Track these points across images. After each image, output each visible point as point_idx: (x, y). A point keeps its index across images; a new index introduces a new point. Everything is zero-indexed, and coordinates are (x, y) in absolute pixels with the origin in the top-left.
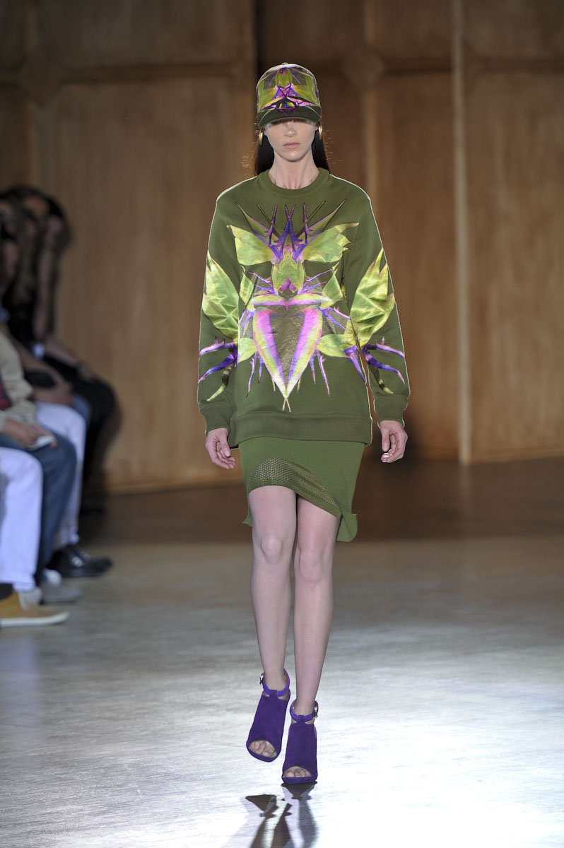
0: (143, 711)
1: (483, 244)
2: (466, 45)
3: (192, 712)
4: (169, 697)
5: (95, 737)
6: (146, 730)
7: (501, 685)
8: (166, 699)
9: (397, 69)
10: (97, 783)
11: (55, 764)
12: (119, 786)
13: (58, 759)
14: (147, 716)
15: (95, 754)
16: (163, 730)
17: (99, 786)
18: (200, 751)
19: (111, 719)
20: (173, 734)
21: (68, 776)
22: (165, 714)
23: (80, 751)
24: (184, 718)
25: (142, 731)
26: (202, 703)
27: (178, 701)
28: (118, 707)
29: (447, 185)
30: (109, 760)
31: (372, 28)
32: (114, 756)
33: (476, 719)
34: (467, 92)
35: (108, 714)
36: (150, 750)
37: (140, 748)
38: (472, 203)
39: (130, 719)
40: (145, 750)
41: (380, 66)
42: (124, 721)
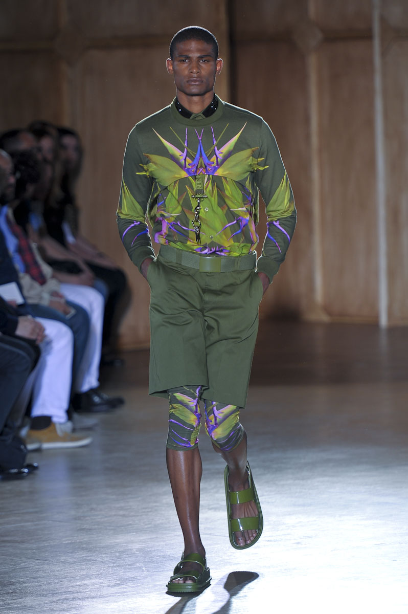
0: (147, 510)
2: (383, 19)
5: (112, 529)
6: (149, 524)
8: (164, 501)
9: (332, 37)
10: (113, 563)
11: (83, 549)
12: (129, 565)
13: (84, 546)
14: (150, 514)
15: (112, 541)
16: (162, 524)
17: (115, 565)
19: (124, 516)
20: (169, 527)
21: (93, 558)
22: (163, 512)
23: (101, 539)
25: (146, 525)
28: (129, 507)
29: (370, 123)
30: (122, 546)
31: (313, 7)
32: (126, 543)
33: (391, 515)
34: (384, 54)
35: (121, 513)
36: (153, 538)
37: (145, 537)
38: (387, 135)
39: (137, 516)
40: (148, 539)
41: (320, 36)
42: (133, 518)
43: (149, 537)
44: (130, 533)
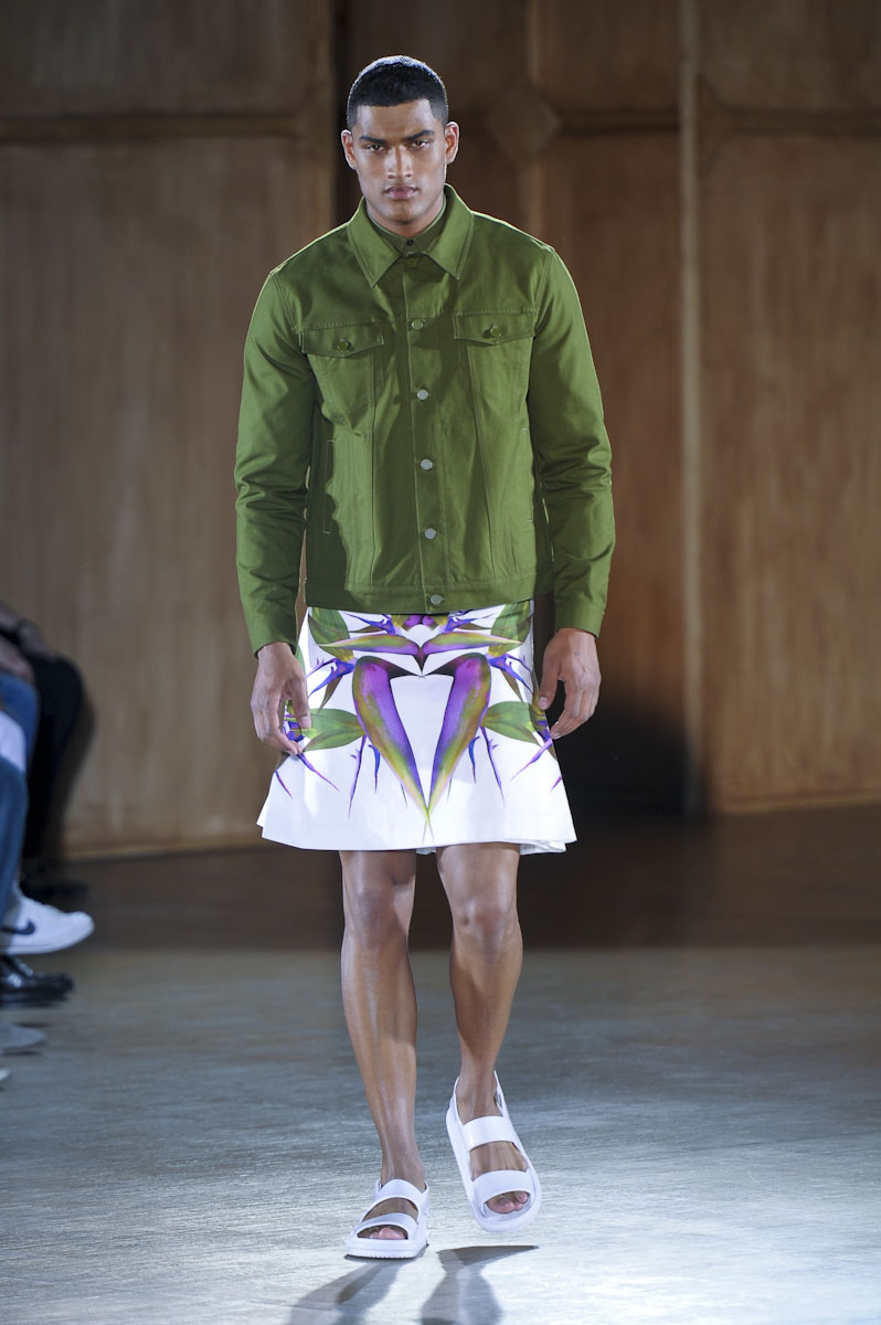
0: (127, 1243)
1: (726, 434)
2: (701, 83)
3: (213, 1246)
4: (172, 1218)
5: (44, 1286)
6: (130, 1276)
7: (755, 1206)
8: (168, 1222)
9: (581, 127)
14: (133, 1251)
15: (43, 1315)
16: (163, 1275)
18: (228, 1314)
19: (71, 1255)
20: (180, 1283)
22: (166, 1248)
23: (18, 1309)
24: (199, 1256)
25: (124, 1277)
26: (230, 1229)
27: (188, 1224)
28: (84, 1235)
29: (668, 331)
31: (538, 54)
33: (710, 1265)
34: (703, 171)
35: (65, 1248)
36: (139, 1310)
37: (121, 1307)
38: (707, 362)
39: (104, 1256)
40: (130, 1311)
41: (553, 122)
42: (95, 1259)
43: (132, 1307)
44: (86, 1295)
